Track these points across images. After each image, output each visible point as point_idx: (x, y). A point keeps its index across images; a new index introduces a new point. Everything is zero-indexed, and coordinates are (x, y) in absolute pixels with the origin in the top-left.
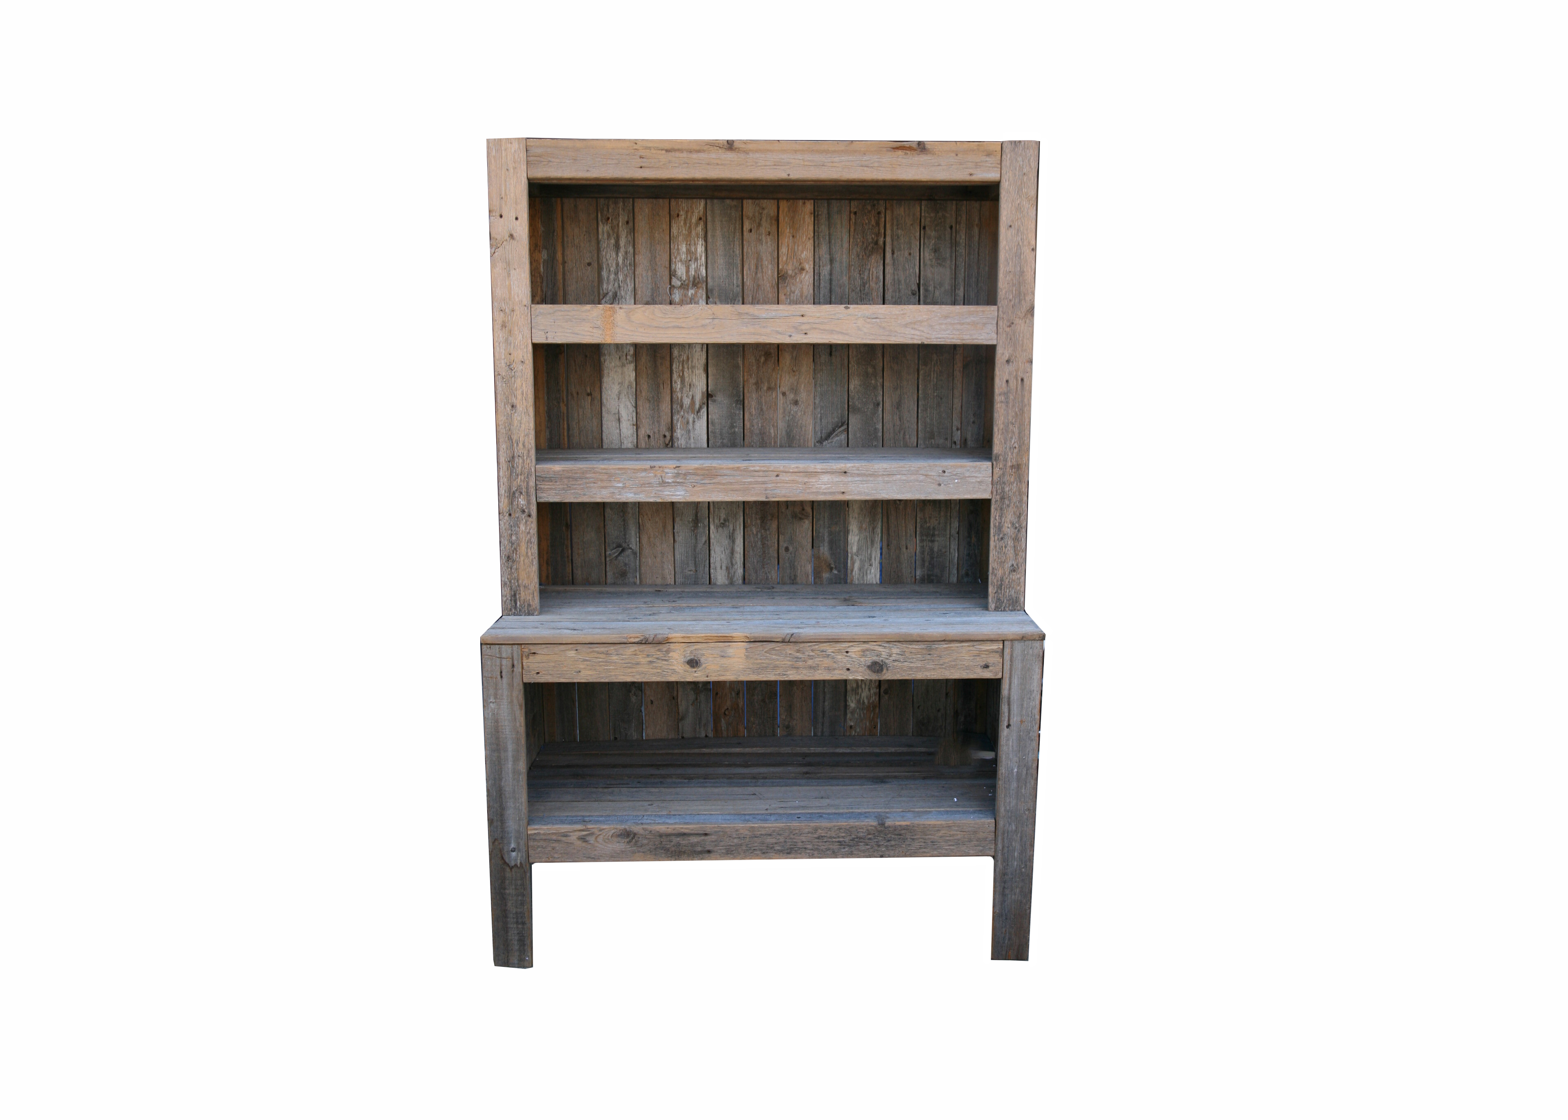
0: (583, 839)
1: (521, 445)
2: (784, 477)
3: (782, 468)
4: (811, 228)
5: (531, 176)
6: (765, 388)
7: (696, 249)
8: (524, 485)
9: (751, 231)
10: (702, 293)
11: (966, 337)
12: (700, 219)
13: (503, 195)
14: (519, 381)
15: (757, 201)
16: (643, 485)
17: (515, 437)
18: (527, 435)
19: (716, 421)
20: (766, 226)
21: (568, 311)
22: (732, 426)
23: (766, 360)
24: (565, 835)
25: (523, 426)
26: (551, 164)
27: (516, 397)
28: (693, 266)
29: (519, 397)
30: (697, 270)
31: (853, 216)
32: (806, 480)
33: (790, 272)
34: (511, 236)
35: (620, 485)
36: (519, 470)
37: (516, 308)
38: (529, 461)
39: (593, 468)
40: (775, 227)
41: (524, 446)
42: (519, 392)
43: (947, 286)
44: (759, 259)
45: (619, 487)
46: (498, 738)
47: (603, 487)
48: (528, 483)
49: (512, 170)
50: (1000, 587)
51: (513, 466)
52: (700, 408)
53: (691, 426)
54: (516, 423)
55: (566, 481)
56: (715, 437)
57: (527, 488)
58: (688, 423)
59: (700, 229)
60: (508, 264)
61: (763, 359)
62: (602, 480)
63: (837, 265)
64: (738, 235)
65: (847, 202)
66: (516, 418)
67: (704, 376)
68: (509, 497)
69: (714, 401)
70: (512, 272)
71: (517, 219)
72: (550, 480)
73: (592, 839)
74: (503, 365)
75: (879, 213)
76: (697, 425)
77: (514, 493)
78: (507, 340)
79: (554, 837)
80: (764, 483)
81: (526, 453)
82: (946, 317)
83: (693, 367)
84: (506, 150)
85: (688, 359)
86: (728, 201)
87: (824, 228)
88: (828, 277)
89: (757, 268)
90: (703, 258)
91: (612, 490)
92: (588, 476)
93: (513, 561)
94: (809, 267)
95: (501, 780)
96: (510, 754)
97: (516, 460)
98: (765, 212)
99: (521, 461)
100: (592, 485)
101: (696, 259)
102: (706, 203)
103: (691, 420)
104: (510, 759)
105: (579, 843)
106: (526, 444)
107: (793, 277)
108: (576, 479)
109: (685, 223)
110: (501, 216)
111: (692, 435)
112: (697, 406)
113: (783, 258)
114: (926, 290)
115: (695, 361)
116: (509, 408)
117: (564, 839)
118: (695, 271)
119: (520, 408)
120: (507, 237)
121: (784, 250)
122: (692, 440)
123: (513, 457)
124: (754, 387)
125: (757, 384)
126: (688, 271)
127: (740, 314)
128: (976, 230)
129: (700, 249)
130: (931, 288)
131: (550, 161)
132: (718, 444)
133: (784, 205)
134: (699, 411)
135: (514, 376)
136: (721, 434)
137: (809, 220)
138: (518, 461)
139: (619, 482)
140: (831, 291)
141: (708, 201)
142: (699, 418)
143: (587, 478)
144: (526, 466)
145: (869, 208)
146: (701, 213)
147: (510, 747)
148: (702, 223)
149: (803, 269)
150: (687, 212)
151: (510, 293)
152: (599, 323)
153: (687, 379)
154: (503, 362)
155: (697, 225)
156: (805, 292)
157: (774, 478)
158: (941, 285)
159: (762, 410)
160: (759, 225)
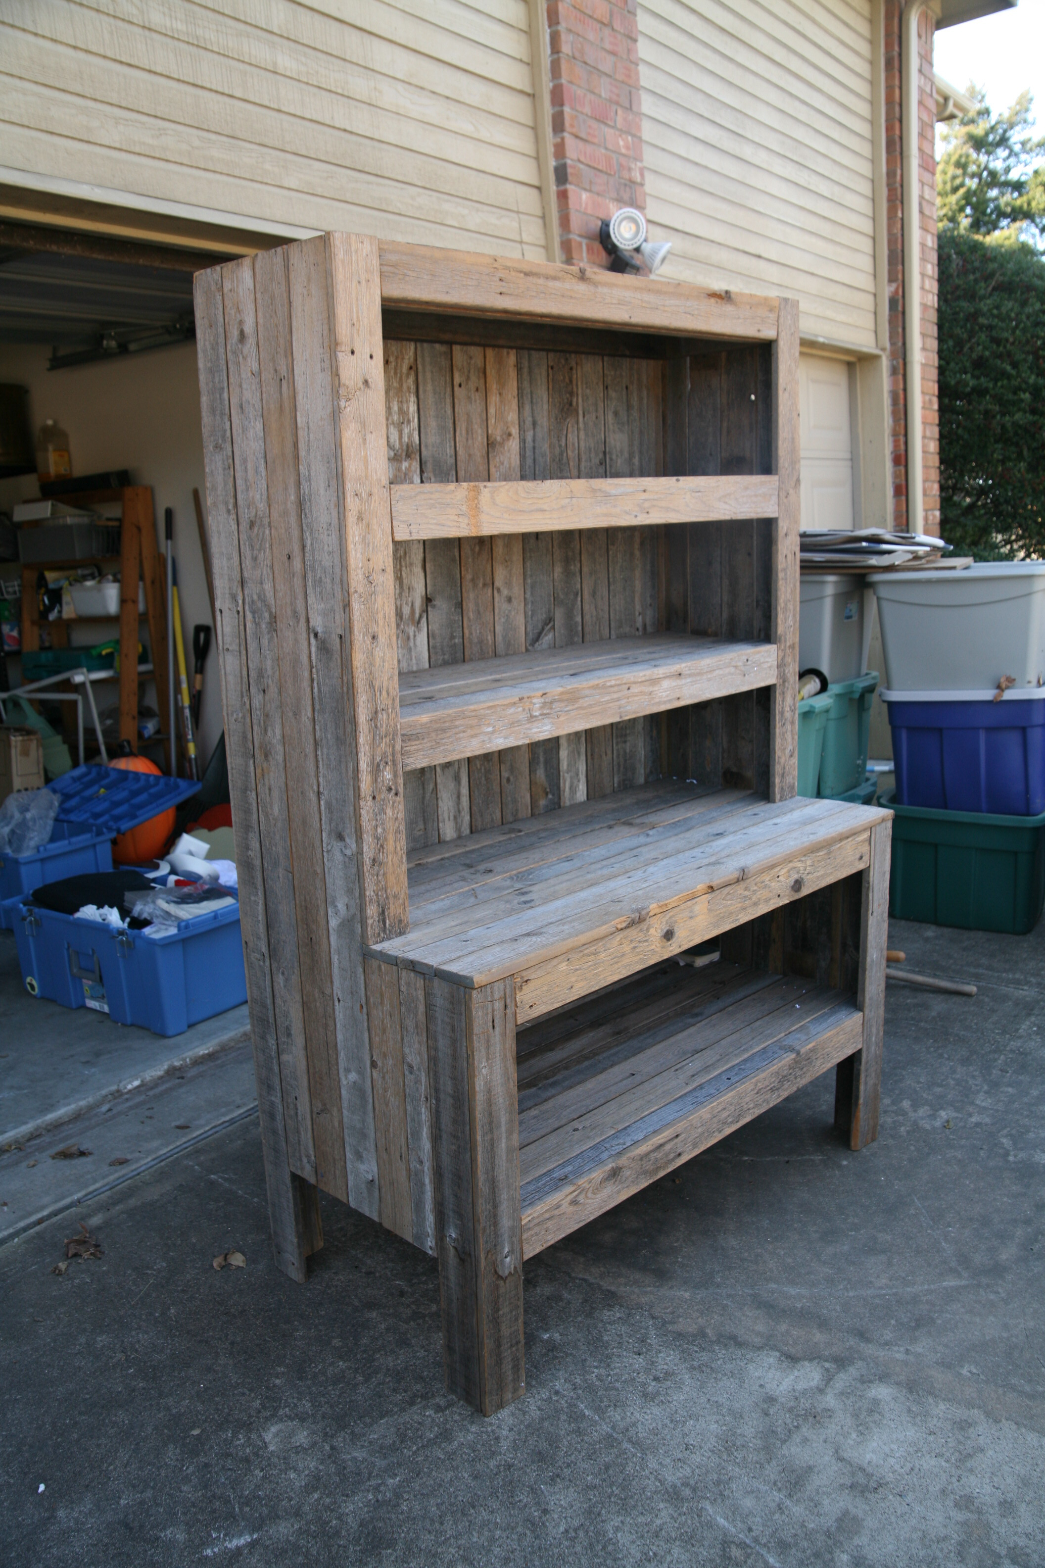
0: (574, 1202)
1: (384, 693)
2: (635, 689)
3: (632, 679)
4: (515, 384)
5: (385, 295)
6: (481, 585)
7: (408, 408)
8: (389, 751)
9: (460, 386)
10: (416, 465)
11: (759, 510)
12: (411, 368)
13: (355, 321)
14: (380, 599)
15: (465, 348)
16: (512, 724)
17: (377, 684)
18: (391, 678)
19: (437, 632)
20: (474, 381)
21: (431, 493)
22: (452, 637)
23: (480, 550)
24: (558, 1207)
25: (386, 664)
26: (407, 278)
27: (377, 623)
28: (406, 431)
29: (381, 623)
30: (410, 436)
31: (550, 371)
32: (651, 689)
33: (498, 438)
34: (366, 382)
35: (490, 729)
36: (383, 730)
37: (375, 491)
38: (394, 715)
39: (463, 712)
40: (482, 381)
41: (388, 694)
42: (380, 616)
43: (626, 455)
44: (469, 422)
45: (488, 733)
46: (490, 1114)
47: (472, 736)
48: (394, 747)
49: (364, 283)
50: (783, 775)
51: (376, 726)
52: (420, 617)
53: (412, 644)
54: (378, 660)
55: (433, 735)
56: (436, 653)
57: (393, 755)
58: (408, 638)
59: (411, 381)
60: (364, 425)
61: (477, 549)
62: (471, 727)
63: (538, 429)
64: (449, 390)
65: (544, 354)
66: (378, 653)
67: (422, 575)
68: (372, 772)
69: (434, 607)
70: (369, 436)
71: (371, 357)
72: (417, 737)
73: (581, 1199)
74: (361, 577)
75: (571, 369)
76: (418, 639)
77: (378, 765)
78: (364, 539)
79: (547, 1215)
80: (618, 699)
81: (390, 702)
82: (746, 488)
83: (411, 564)
84: (356, 252)
85: (405, 554)
86: (437, 346)
87: (526, 384)
88: (531, 444)
89: (467, 433)
90: (416, 420)
91: (482, 738)
92: (457, 723)
93: (380, 864)
94: (515, 431)
95: (493, 1169)
96: (503, 1129)
97: (380, 715)
98: (473, 362)
99: (385, 716)
100: (461, 735)
101: (409, 421)
102: (416, 349)
103: (411, 634)
104: (504, 1135)
105: (572, 1208)
106: (391, 690)
107: (502, 444)
108: (444, 730)
109: (396, 373)
110: (353, 352)
111: (413, 654)
112: (417, 615)
113: (492, 421)
114: (611, 459)
115: (413, 556)
116: (368, 640)
117: (556, 1212)
118: (409, 438)
119: (382, 639)
120: (360, 385)
121: (492, 411)
122: (414, 661)
123: (376, 712)
124: (471, 585)
125: (473, 580)
126: (401, 437)
127: (594, 491)
128: (645, 393)
129: (413, 408)
130: (614, 457)
131: (405, 275)
132: (440, 662)
133: (490, 353)
134: (419, 622)
135: (374, 593)
136: (442, 649)
137: (513, 373)
138: (383, 716)
139: (489, 725)
140: (534, 460)
141: (418, 345)
142: (419, 630)
143: (456, 727)
144: (392, 723)
145: (563, 361)
146: (412, 360)
147: (503, 1119)
148: (413, 373)
149: (510, 435)
150: (397, 358)
151: (366, 468)
152: (464, 508)
153: (405, 581)
154: (360, 572)
155: (408, 375)
156: (513, 465)
157: (626, 692)
158: (622, 452)
159: (479, 613)
160: (468, 378)
